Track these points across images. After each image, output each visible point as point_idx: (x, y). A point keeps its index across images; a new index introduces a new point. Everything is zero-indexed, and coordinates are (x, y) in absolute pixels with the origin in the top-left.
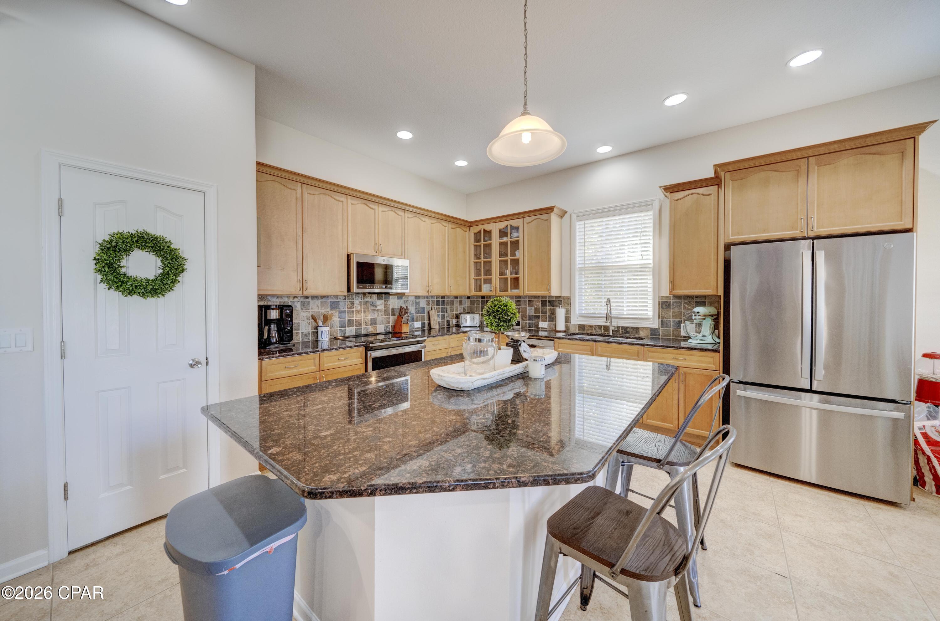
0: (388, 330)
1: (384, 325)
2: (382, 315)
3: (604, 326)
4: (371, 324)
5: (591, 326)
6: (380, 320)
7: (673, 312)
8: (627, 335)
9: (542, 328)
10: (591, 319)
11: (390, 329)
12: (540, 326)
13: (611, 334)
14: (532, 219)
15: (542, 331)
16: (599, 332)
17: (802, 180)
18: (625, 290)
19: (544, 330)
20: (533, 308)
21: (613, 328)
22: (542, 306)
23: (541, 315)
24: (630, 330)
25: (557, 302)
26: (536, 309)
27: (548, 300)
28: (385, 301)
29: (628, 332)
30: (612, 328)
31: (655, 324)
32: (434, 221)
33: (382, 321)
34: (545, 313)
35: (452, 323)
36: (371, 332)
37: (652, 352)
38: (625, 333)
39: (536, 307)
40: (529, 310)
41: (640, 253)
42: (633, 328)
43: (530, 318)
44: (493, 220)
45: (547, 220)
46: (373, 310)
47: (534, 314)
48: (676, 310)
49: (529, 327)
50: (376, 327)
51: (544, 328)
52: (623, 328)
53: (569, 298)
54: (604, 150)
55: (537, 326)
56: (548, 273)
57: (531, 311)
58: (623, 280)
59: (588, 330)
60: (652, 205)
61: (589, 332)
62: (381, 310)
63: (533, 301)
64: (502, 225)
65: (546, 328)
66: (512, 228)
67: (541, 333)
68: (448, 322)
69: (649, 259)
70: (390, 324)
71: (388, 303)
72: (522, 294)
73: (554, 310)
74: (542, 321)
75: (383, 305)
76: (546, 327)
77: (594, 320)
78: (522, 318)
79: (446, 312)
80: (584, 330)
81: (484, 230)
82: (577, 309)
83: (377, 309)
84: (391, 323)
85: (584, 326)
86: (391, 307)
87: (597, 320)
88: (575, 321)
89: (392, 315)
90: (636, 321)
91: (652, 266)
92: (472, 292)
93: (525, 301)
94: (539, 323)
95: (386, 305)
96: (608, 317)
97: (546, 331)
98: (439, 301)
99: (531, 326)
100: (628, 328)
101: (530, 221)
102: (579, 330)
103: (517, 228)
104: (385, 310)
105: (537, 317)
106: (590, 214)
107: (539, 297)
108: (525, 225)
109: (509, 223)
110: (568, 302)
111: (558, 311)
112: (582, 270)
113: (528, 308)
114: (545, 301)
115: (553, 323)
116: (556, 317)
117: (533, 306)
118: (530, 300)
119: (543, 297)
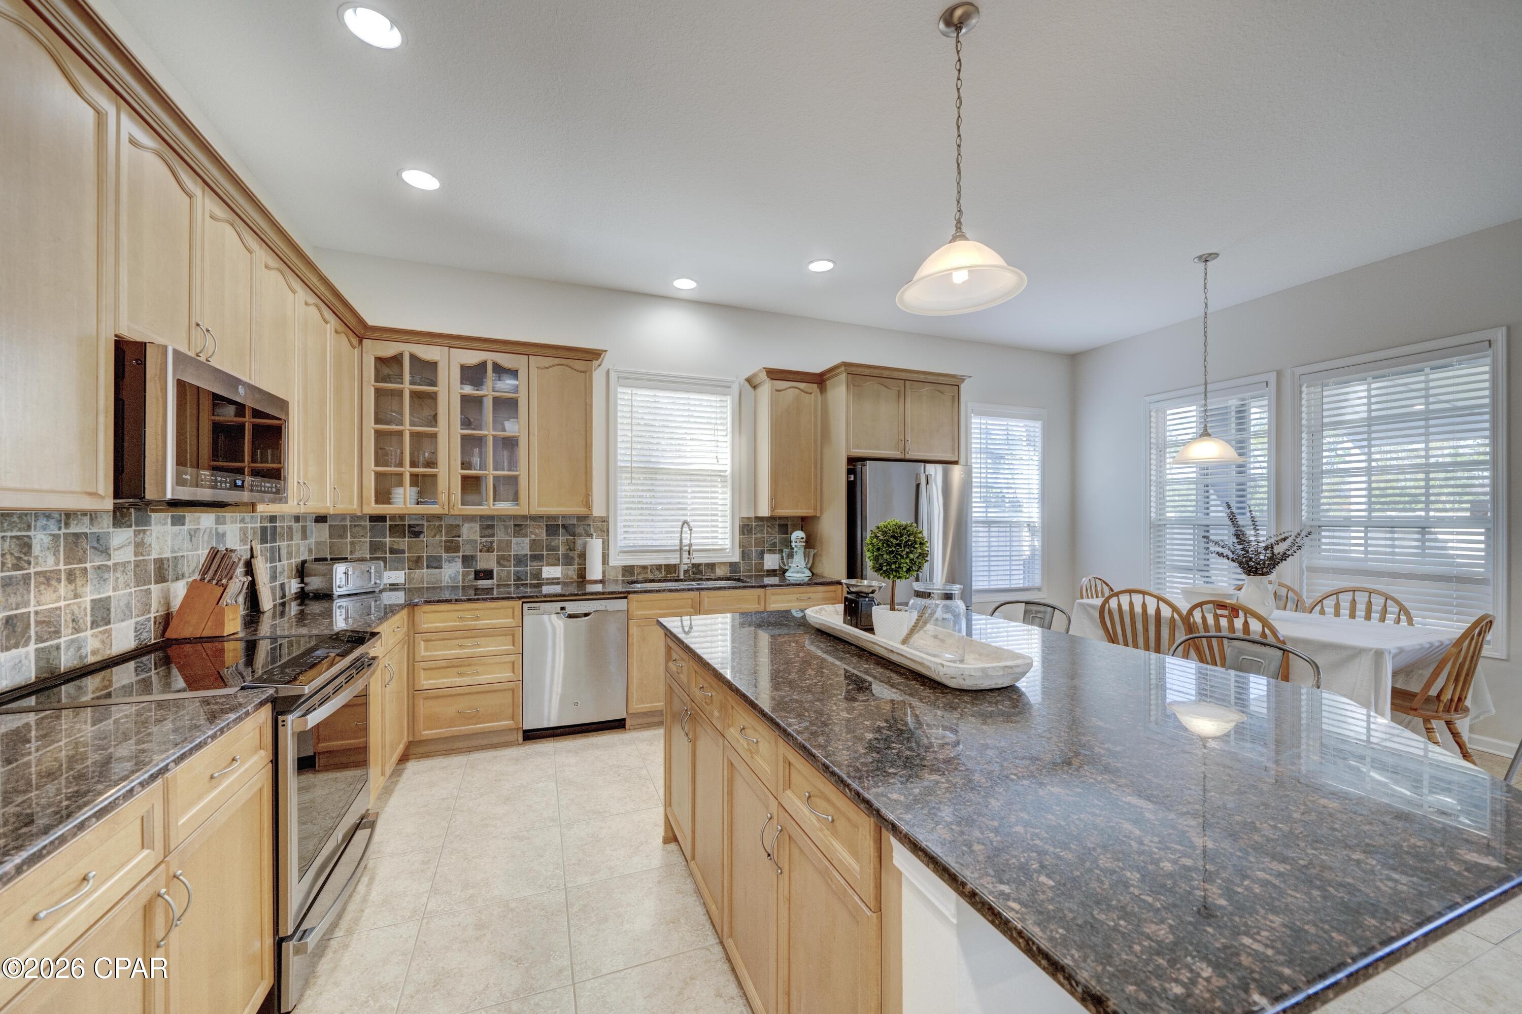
0: (145, 635)
1: (134, 620)
2: (127, 586)
3: (665, 565)
4: (94, 624)
5: (644, 568)
6: (123, 603)
7: (756, 539)
8: (700, 576)
9: (547, 579)
10: (641, 556)
11: (151, 636)
12: (544, 575)
13: (682, 577)
14: (551, 364)
15: (547, 584)
16: (659, 575)
18: (689, 507)
19: (554, 582)
20: (527, 540)
21: (686, 567)
22: (547, 535)
23: (545, 553)
24: (702, 568)
25: (581, 528)
26: (533, 543)
27: (560, 523)
28: (137, 533)
29: (700, 572)
30: (684, 568)
31: (736, 558)
32: (312, 299)
33: (128, 606)
34: (556, 549)
35: (290, 590)
36: (94, 653)
37: (776, 594)
38: (697, 573)
39: (533, 537)
40: (517, 544)
41: (715, 455)
42: (707, 565)
43: (520, 560)
44: (447, 341)
45: (585, 372)
46: (99, 567)
47: (529, 553)
48: (759, 536)
49: (518, 578)
50: (109, 632)
51: (553, 579)
52: (694, 566)
53: (605, 520)
54: (685, 285)
55: (537, 575)
57: (521, 546)
58: (686, 492)
59: (639, 574)
60: (729, 387)
61: (640, 578)
62: (125, 564)
63: (526, 525)
64: (473, 357)
65: (558, 579)
66: (499, 370)
67: (546, 590)
68: (282, 586)
69: (725, 464)
70: (152, 615)
71: (147, 540)
72: (522, 509)
73: (574, 543)
74: (548, 565)
75: (131, 549)
76: (558, 575)
77: (648, 556)
78: (498, 562)
79: (280, 561)
80: (632, 574)
81: (413, 357)
82: (620, 537)
83: (110, 563)
84: (153, 609)
85: (632, 567)
86: (154, 555)
87: (655, 555)
88: (617, 560)
89: (157, 582)
90: (711, 554)
91: (728, 473)
92: (369, 504)
93: (506, 527)
94: (541, 570)
95: (140, 547)
96: (684, 549)
97: (558, 583)
98: (266, 528)
99: (523, 577)
100: (700, 565)
101: (547, 365)
102: (623, 575)
103: (514, 373)
104: (137, 566)
105: (536, 558)
106: (643, 379)
107: (541, 517)
108: (534, 371)
109: (490, 357)
110: (604, 527)
111: (585, 544)
112: (627, 472)
113: (514, 540)
114: (553, 526)
115: (576, 567)
116: (583, 556)
117: (526, 536)
118: (519, 525)
119: (549, 517)
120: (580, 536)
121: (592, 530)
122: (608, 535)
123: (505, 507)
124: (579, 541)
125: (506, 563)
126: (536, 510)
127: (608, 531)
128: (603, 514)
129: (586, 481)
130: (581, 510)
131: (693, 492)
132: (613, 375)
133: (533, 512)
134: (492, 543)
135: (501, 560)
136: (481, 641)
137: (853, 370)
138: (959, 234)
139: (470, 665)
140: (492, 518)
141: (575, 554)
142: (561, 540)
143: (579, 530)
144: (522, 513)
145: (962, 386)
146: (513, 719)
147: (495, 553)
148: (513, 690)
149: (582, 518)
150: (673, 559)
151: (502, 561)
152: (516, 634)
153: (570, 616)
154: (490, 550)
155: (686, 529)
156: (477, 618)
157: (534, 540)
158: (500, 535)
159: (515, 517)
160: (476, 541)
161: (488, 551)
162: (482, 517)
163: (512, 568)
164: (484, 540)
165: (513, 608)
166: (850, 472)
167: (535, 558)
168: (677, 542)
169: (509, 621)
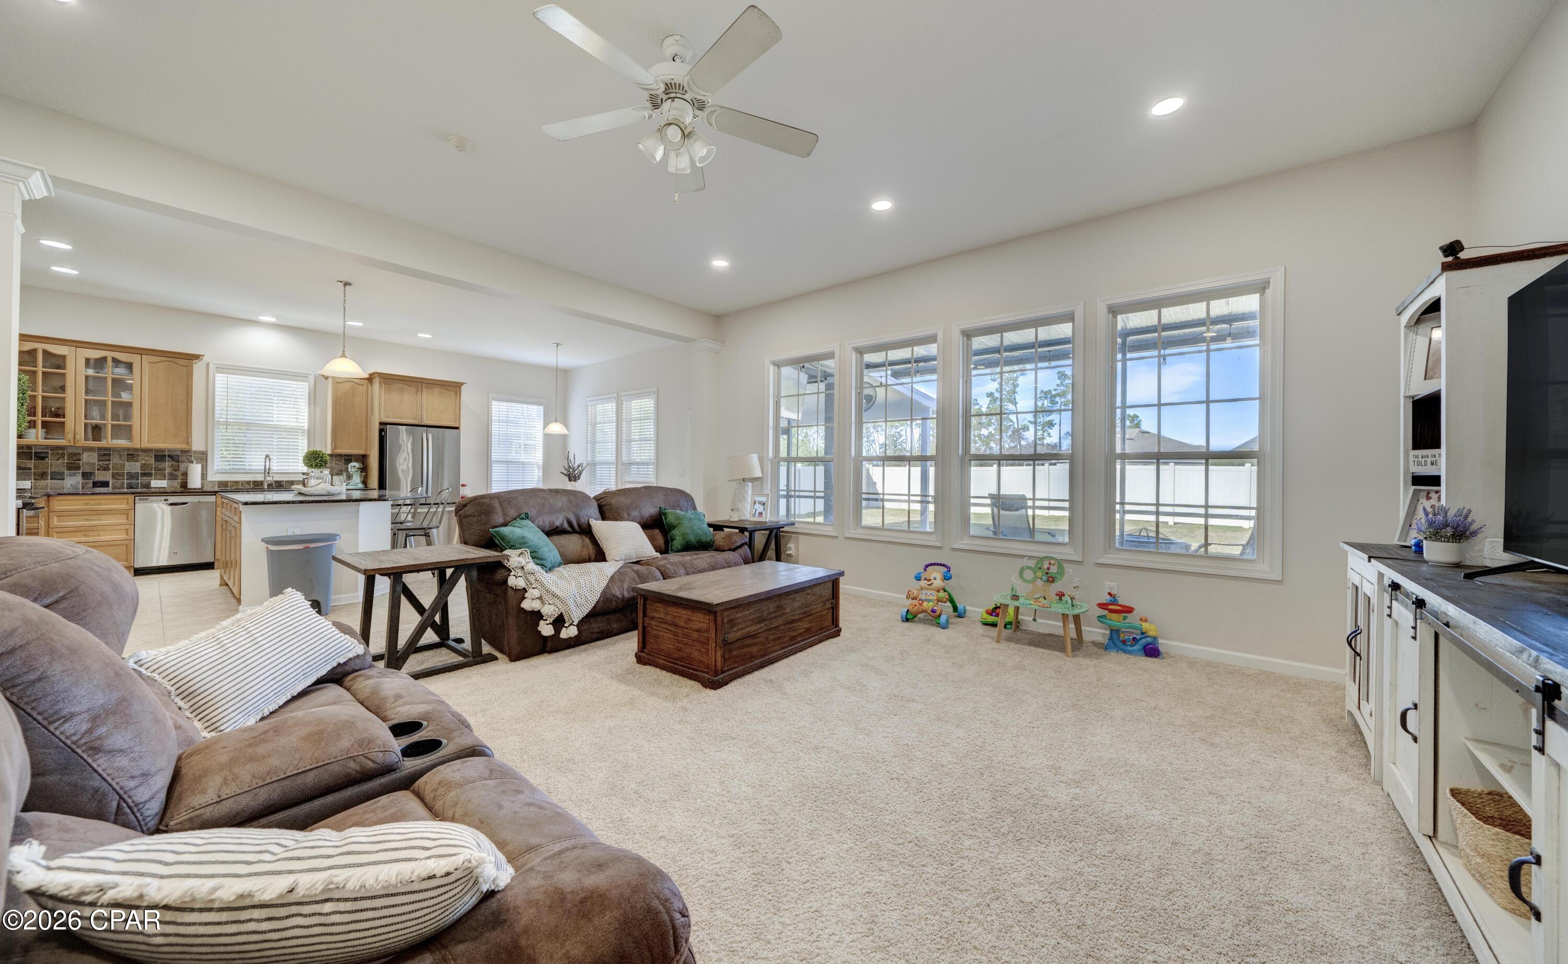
5: (237, 482)
14: (160, 361)
15: (154, 488)
16: (247, 485)
17: (419, 394)
19: (159, 487)
20: (139, 464)
21: (269, 482)
22: (156, 461)
23: (154, 472)
24: (284, 483)
26: (143, 466)
27: (167, 454)
29: (282, 487)
34: (163, 469)
39: (144, 462)
40: (130, 465)
41: (294, 416)
42: (289, 482)
43: (132, 476)
44: (73, 342)
45: (187, 366)
47: (140, 472)
49: (130, 484)
52: (276, 482)
53: (203, 452)
54: (268, 319)
55: (144, 485)
56: (187, 424)
58: (273, 438)
59: (232, 486)
60: (306, 377)
61: (234, 488)
63: (138, 455)
64: (95, 354)
66: (117, 362)
67: (153, 491)
69: (304, 423)
72: (136, 444)
73: (178, 467)
74: (156, 479)
76: (164, 485)
77: (239, 475)
80: (225, 485)
81: (45, 352)
82: (216, 463)
85: (227, 482)
87: (245, 475)
88: (214, 478)
90: (290, 476)
91: (306, 430)
93: (121, 456)
96: (267, 472)
100: (282, 481)
101: (156, 361)
102: (219, 487)
103: (129, 365)
105: (146, 475)
106: (235, 370)
107: (151, 450)
108: (146, 366)
109: (110, 354)
110: (203, 457)
111: (188, 467)
112: (223, 425)
113: (127, 464)
114: (160, 456)
115: (180, 481)
116: (185, 474)
117: (137, 461)
118: (132, 455)
119: (157, 450)
120: (183, 462)
121: (193, 459)
122: (207, 462)
123: (121, 443)
124: (182, 467)
125: (120, 478)
126: (146, 445)
127: (206, 460)
128: (202, 449)
129: (187, 429)
130: (184, 446)
131: (278, 438)
132: (212, 367)
133: (143, 446)
134: (107, 465)
135: (114, 476)
136: (101, 517)
137: (384, 376)
138: (343, 356)
139: (93, 530)
140: (109, 449)
141: (179, 473)
142: (167, 465)
143: (184, 458)
144: (135, 446)
145: (462, 388)
146: (127, 561)
147: (111, 471)
148: (127, 545)
149: (185, 452)
150: (260, 478)
151: (116, 477)
152: (130, 514)
153: (172, 504)
154: (106, 469)
155: (267, 460)
156: (99, 504)
157: (145, 464)
158: (115, 460)
159: (128, 449)
160: (94, 464)
161: (105, 469)
162: (99, 449)
163: (126, 481)
164: (101, 463)
165: (127, 499)
166: (381, 431)
167: (144, 475)
168: (263, 468)
169: (124, 506)
